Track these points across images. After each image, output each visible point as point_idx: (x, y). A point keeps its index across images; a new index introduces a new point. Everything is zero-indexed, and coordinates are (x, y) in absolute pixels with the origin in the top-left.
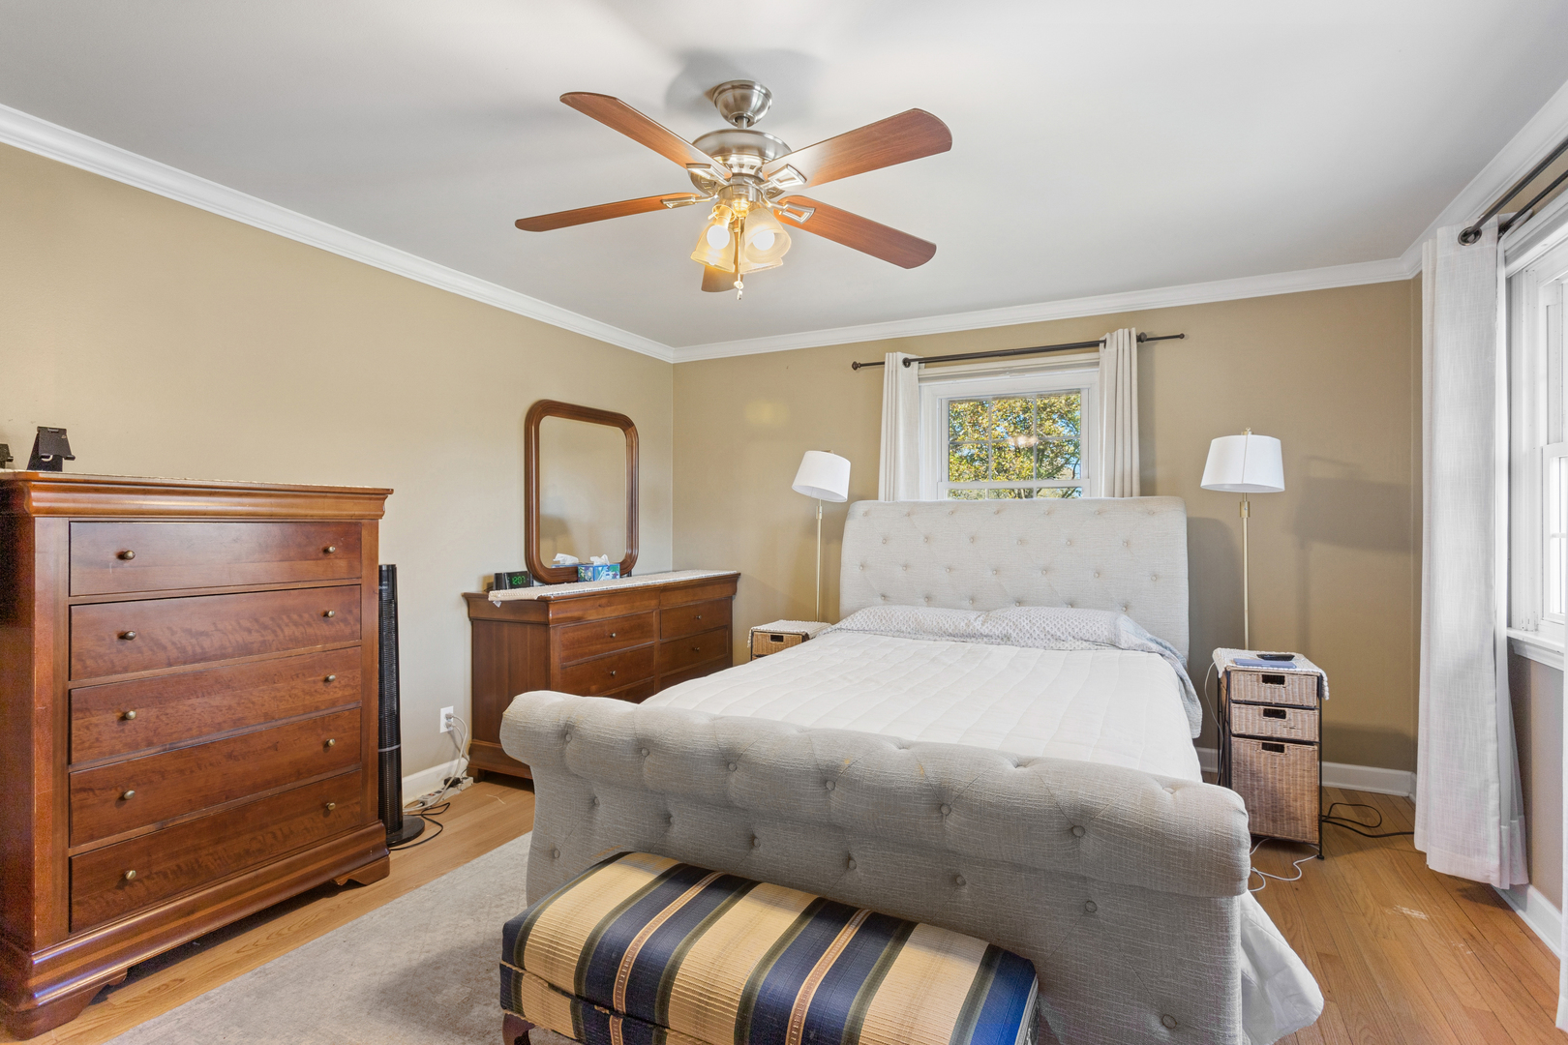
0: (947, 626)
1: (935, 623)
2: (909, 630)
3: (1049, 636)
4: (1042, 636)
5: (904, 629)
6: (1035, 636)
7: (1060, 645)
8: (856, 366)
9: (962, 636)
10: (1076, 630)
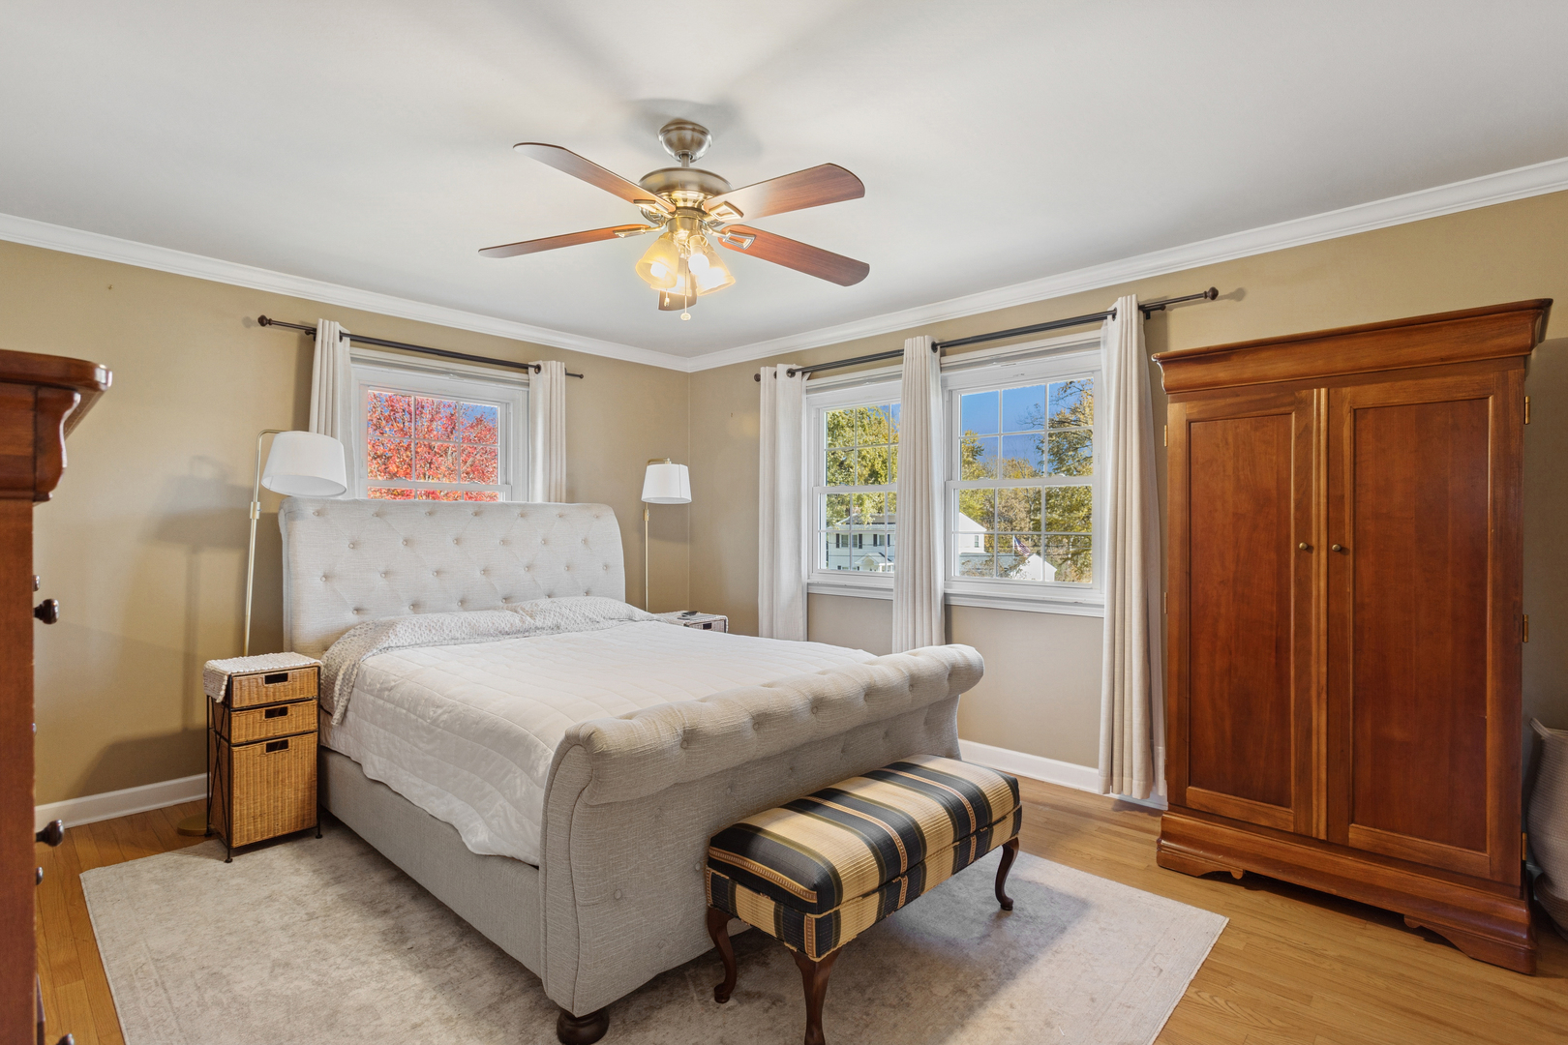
0: (503, 625)
1: (490, 625)
2: (463, 635)
3: (588, 620)
4: (583, 621)
5: (458, 635)
6: (578, 621)
7: (597, 625)
8: (263, 321)
9: (518, 632)
10: (606, 611)
